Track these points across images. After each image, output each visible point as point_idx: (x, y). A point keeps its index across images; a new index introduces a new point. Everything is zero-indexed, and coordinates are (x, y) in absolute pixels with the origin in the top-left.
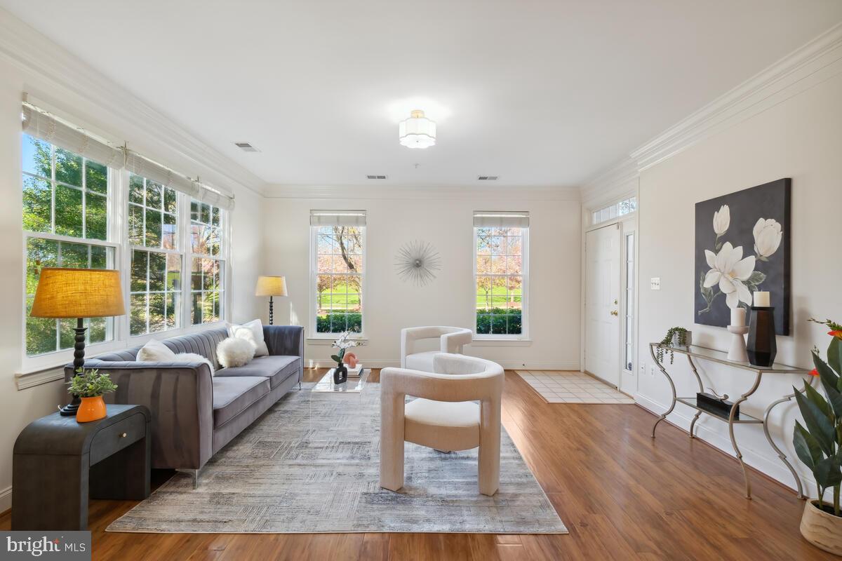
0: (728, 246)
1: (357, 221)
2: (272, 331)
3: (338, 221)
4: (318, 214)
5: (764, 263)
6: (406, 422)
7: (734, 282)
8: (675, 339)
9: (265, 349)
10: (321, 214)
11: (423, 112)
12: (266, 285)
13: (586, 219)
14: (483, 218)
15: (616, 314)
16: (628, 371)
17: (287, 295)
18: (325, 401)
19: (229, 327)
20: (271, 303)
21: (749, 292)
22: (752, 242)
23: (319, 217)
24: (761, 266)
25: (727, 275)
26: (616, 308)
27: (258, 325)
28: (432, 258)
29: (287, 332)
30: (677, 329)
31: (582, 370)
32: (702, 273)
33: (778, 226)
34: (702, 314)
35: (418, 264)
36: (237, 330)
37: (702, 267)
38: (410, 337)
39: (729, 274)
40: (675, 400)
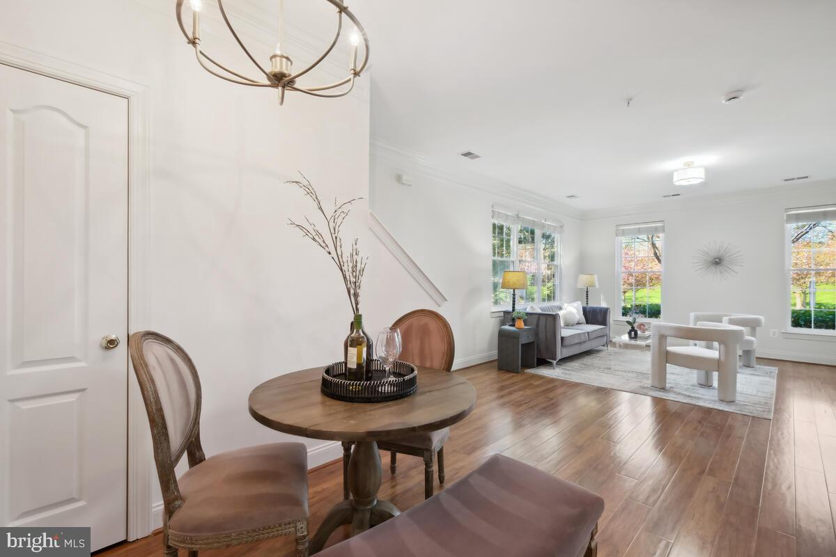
1: (656, 230)
2: (588, 309)
3: (639, 231)
4: (622, 228)
6: (667, 353)
9: (583, 320)
10: (626, 228)
12: (584, 279)
17: (598, 287)
19: (563, 305)
20: (587, 292)
27: (579, 305)
28: (733, 256)
29: (598, 310)
35: (718, 262)
36: (567, 306)
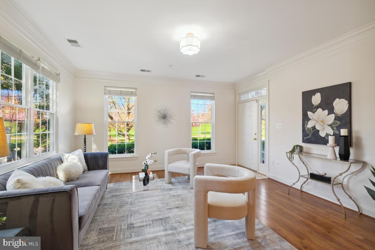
0: (320, 110)
1: (132, 94)
3: (121, 93)
4: (109, 89)
5: (339, 117)
6: (209, 206)
7: (324, 125)
8: (297, 150)
9: (86, 168)
10: (111, 89)
11: (193, 34)
13: (238, 98)
14: (195, 95)
15: (255, 139)
16: (262, 164)
17: (95, 134)
18: (126, 194)
19: (63, 155)
20: (85, 139)
21: (331, 129)
22: (333, 108)
23: (110, 90)
24: (337, 118)
25: (320, 122)
26: (256, 137)
27: (80, 153)
28: (172, 114)
29: (99, 156)
30: (297, 146)
31: (237, 164)
32: (306, 121)
33: (347, 102)
34: (306, 139)
35: (164, 117)
36: (68, 157)
37: (306, 119)
38: (170, 154)
39: (321, 122)
40: (300, 176)
